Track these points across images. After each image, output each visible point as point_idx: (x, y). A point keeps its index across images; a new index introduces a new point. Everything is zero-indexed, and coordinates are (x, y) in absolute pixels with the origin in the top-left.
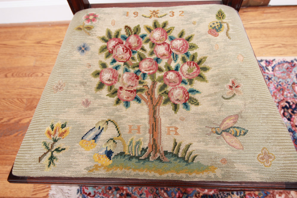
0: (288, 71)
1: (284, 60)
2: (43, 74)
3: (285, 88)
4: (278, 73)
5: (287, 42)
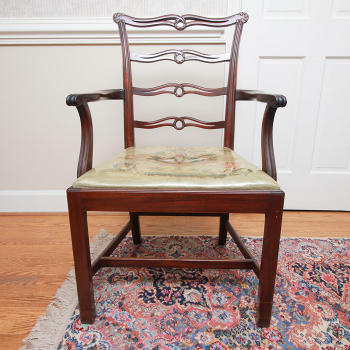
0: (294, 245)
3: (293, 255)
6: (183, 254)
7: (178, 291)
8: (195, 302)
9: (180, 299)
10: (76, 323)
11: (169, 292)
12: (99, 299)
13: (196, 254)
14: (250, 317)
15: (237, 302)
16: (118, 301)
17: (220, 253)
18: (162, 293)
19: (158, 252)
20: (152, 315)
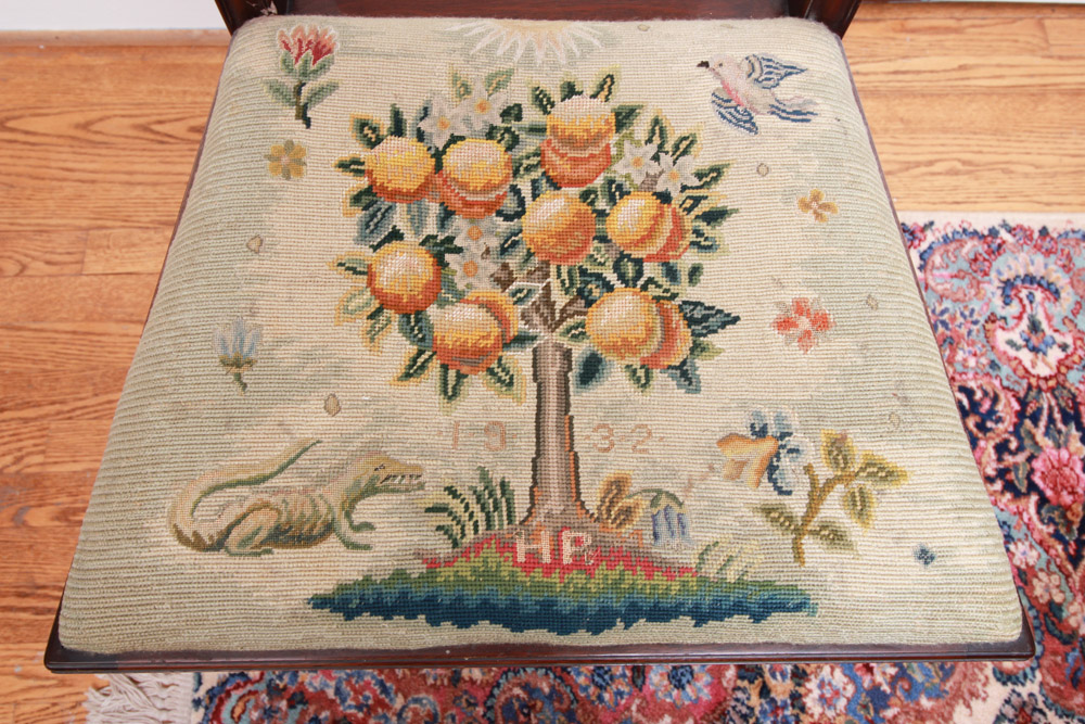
0: (975, 272)
1: (965, 225)
2: (24, 267)
3: (960, 337)
4: (942, 276)
5: (980, 152)
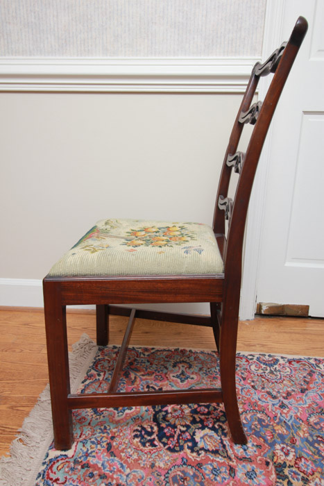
2: (22, 351)
6: (192, 376)
7: (187, 431)
8: (211, 449)
9: (190, 444)
10: (50, 471)
11: (175, 432)
12: (80, 437)
13: (210, 377)
14: (290, 479)
15: (271, 454)
16: (105, 441)
17: (242, 377)
18: (165, 433)
19: (159, 372)
20: (153, 466)
